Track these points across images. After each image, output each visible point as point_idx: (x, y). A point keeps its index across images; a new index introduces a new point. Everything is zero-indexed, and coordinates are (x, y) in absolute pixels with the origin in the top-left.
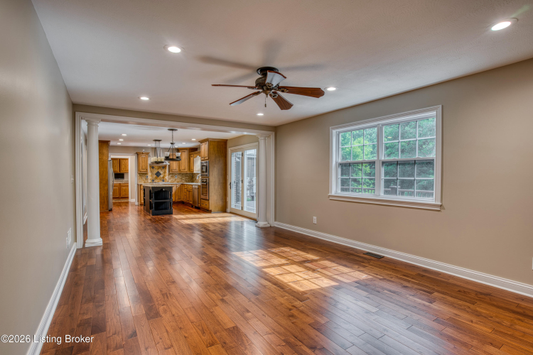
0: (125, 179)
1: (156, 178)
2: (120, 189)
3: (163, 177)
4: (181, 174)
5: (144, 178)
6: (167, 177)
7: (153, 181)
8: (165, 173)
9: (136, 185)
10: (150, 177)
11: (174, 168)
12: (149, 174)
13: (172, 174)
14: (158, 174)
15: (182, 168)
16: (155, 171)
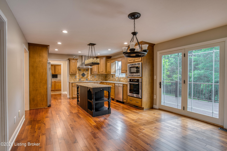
0: (58, 78)
1: (82, 78)
2: (55, 85)
3: (87, 77)
4: (99, 75)
5: (73, 78)
6: (89, 77)
7: (80, 79)
8: (88, 74)
9: (68, 83)
10: (78, 77)
11: (95, 71)
12: (77, 75)
13: (93, 75)
14: (83, 75)
15: (101, 70)
16: (82, 73)
